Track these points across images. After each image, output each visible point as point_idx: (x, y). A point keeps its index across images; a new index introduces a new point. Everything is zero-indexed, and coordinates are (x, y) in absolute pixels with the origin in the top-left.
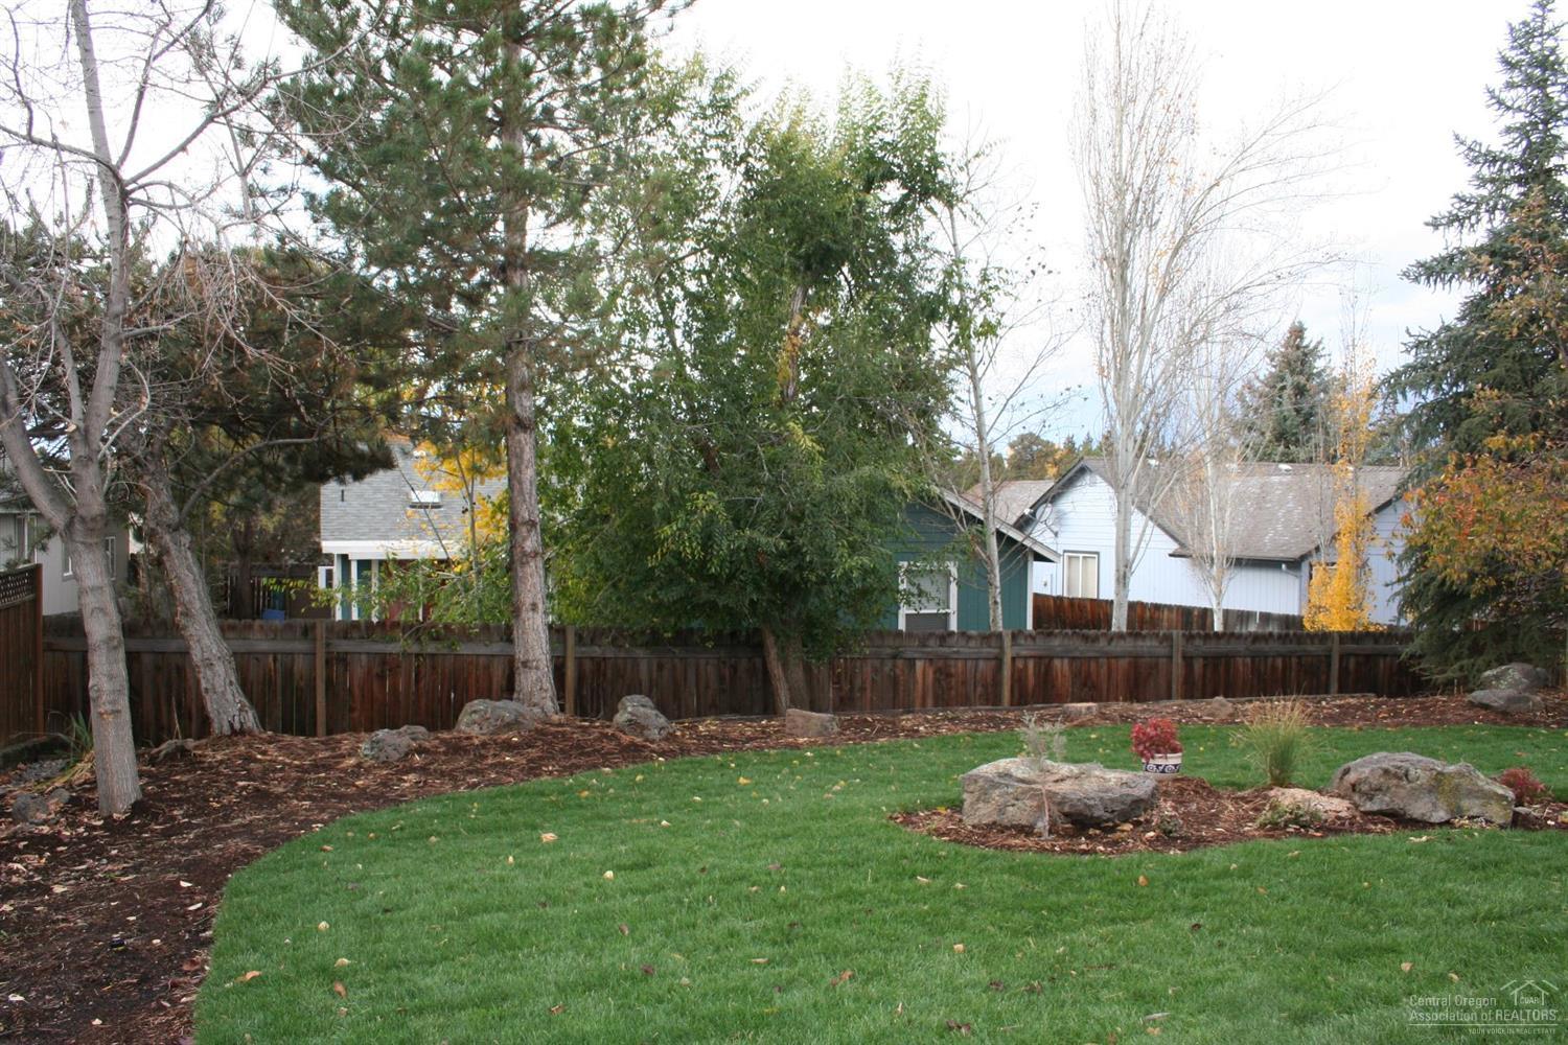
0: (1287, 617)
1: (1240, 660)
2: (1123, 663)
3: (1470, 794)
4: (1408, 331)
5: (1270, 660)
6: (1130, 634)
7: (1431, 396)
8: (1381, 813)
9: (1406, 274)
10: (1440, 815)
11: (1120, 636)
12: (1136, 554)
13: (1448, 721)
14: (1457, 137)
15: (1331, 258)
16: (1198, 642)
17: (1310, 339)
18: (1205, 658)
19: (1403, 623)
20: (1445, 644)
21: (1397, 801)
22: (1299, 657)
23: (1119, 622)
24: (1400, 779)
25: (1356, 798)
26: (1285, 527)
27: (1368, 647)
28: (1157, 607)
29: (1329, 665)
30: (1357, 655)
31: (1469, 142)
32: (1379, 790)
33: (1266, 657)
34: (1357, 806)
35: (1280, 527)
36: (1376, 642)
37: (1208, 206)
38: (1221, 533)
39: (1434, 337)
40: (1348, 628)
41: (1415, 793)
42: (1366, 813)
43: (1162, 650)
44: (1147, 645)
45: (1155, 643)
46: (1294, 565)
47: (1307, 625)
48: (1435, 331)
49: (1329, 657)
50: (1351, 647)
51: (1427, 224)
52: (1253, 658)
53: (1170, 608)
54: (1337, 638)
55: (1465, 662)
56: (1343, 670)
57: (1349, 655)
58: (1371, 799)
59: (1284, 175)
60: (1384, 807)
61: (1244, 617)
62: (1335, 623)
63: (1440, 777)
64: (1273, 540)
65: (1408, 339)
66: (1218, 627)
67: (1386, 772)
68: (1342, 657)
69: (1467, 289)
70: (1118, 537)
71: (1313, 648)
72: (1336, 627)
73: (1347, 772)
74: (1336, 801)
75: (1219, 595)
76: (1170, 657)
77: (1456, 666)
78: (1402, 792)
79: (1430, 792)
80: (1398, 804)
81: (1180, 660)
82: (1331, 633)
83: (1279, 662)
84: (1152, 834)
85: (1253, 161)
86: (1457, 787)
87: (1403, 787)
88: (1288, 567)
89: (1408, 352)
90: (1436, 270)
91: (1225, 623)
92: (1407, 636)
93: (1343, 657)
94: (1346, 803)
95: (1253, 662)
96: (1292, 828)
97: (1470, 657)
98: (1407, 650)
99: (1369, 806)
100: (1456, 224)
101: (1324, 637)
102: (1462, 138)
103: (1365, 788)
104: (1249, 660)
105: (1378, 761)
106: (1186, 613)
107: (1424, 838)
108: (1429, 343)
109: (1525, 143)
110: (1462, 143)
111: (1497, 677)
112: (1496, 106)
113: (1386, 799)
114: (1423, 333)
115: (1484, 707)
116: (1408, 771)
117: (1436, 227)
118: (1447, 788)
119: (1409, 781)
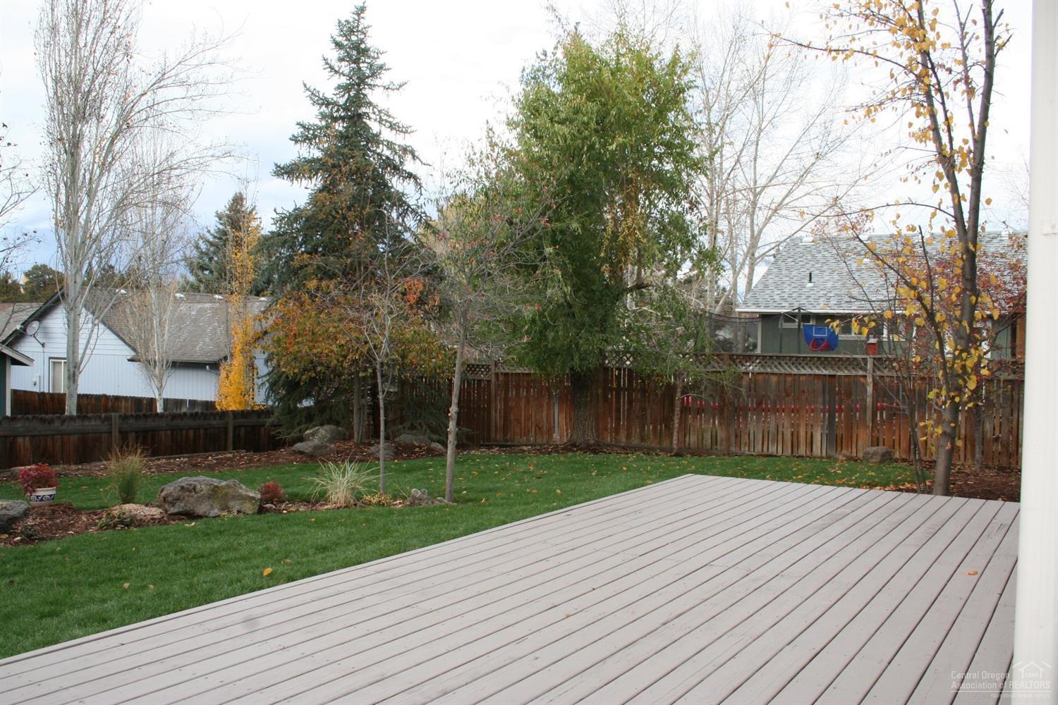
0: (207, 402)
1: (162, 433)
2: (74, 438)
3: (234, 498)
4: (275, 210)
5: (184, 432)
6: (78, 417)
8: (179, 513)
9: (277, 172)
11: (71, 418)
12: (82, 358)
13: (278, 463)
14: (305, 86)
15: (228, 154)
16: (131, 421)
17: (248, 205)
18: (137, 432)
19: (270, 403)
20: (293, 415)
21: (189, 505)
22: (206, 429)
23: (71, 408)
24: (190, 491)
25: (166, 506)
26: (211, 340)
27: (254, 420)
28: (117, 398)
29: (226, 433)
30: (246, 426)
31: (312, 90)
32: (179, 499)
33: (181, 430)
34: (166, 511)
35: (207, 340)
36: (258, 417)
37: (137, 110)
38: (162, 344)
39: (292, 214)
40: (241, 408)
41: (200, 500)
42: (171, 515)
43: (105, 428)
44: (92, 425)
45: (99, 423)
46: (215, 366)
47: (218, 407)
48: (292, 210)
49: (226, 428)
50: (241, 421)
51: (291, 139)
52: (172, 430)
53: (126, 398)
54: (231, 415)
56: (236, 437)
57: (240, 426)
58: (173, 506)
59: (189, 94)
60: (181, 510)
61: (179, 403)
62: (232, 405)
63: (215, 490)
64: (202, 349)
65: (275, 216)
66: (160, 409)
67: (182, 488)
68: (235, 428)
70: (68, 346)
71: (217, 422)
72: (233, 407)
73: (162, 490)
74: (154, 509)
75: (160, 388)
76: (110, 433)
77: (298, 429)
78: (192, 500)
79: (209, 498)
80: (189, 507)
81: (117, 434)
82: (227, 412)
84: (19, 538)
85: (169, 81)
86: (226, 494)
87: (192, 496)
88: (211, 368)
89: (275, 224)
90: (290, 171)
91: (165, 408)
94: (160, 510)
95: (172, 434)
96: (119, 527)
97: (306, 423)
99: (172, 510)
100: (307, 142)
101: (224, 414)
102: (308, 86)
103: (171, 499)
104: (169, 432)
105: (179, 483)
106: (137, 401)
107: (193, 524)
108: (289, 219)
109: (346, 96)
110: (308, 89)
111: (313, 434)
112: (329, 70)
113: (182, 504)
114: (285, 212)
115: (301, 453)
116: (195, 486)
117: (296, 142)
118: (220, 496)
119: (196, 493)
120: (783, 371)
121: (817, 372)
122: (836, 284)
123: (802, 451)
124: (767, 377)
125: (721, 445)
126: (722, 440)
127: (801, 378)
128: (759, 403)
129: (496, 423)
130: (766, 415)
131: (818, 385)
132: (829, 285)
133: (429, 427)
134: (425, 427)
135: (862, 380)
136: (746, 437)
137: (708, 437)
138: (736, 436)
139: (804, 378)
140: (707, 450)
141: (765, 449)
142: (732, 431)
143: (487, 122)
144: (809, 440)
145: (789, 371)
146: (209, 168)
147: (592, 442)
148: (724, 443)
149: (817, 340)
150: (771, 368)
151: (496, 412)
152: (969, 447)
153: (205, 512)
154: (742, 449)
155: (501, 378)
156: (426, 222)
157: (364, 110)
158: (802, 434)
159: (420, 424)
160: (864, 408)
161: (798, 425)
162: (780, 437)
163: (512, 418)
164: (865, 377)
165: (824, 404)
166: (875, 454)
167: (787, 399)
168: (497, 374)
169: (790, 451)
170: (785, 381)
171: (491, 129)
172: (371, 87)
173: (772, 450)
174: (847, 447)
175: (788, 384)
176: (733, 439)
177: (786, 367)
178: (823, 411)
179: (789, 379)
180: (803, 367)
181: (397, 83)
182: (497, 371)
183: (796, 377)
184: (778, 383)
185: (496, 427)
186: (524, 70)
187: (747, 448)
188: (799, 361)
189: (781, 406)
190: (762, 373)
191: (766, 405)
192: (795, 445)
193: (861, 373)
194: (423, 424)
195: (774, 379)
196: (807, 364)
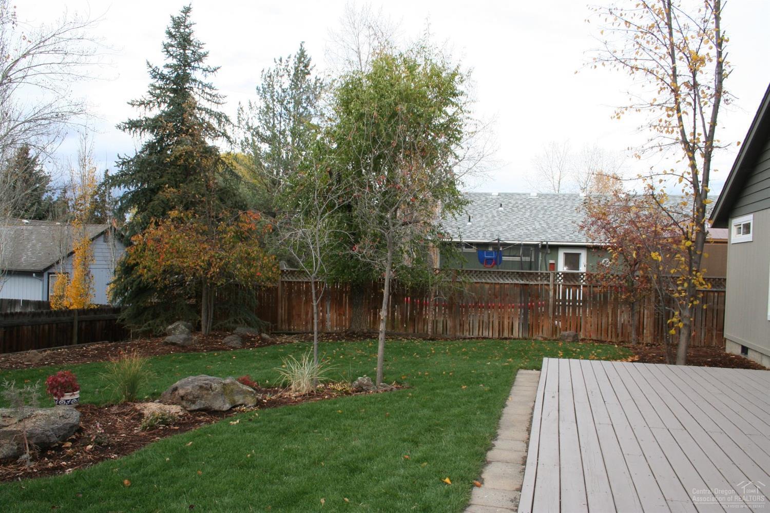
3: (237, 393)
4: (118, 156)
5: (41, 327)
7: (132, 189)
8: (200, 410)
9: (119, 127)
10: (227, 406)
13: (158, 353)
14: (148, 63)
17: (31, 154)
20: (139, 314)
21: (208, 402)
22: (57, 324)
24: (208, 390)
25: (184, 403)
27: (92, 316)
29: (72, 327)
30: (86, 321)
31: (153, 67)
32: (198, 397)
33: (38, 325)
34: (185, 408)
36: (95, 313)
39: (132, 160)
40: (81, 307)
41: (215, 397)
42: (191, 411)
46: (40, 274)
48: (132, 157)
49: (72, 323)
50: (83, 317)
51: (129, 103)
54: (76, 313)
55: (150, 322)
56: (80, 329)
57: (83, 321)
58: (194, 403)
60: (202, 407)
62: (71, 302)
63: (224, 386)
65: (118, 160)
67: (201, 387)
69: (149, 137)
71: (64, 319)
72: (75, 307)
73: (176, 389)
74: (174, 407)
77: (146, 324)
78: (210, 397)
79: (221, 395)
80: (208, 404)
83: (47, 327)
84: (90, 447)
86: (232, 390)
87: (210, 394)
88: (36, 275)
89: (118, 166)
90: (134, 125)
92: (117, 310)
93: (80, 322)
94: (180, 407)
95: (32, 328)
96: (161, 427)
97: (153, 319)
98: (120, 317)
99: (193, 407)
100: (143, 106)
101: (68, 312)
102: (151, 64)
103: (190, 397)
104: (29, 327)
105: (192, 382)
108: (129, 162)
109: (176, 73)
110: (150, 67)
111: (174, 329)
112: (166, 53)
113: (203, 402)
114: (126, 157)
115: (174, 344)
116: (211, 385)
117: (133, 105)
118: (228, 392)
119: (213, 391)
120: (493, 281)
121: (517, 282)
122: (487, 224)
123: (506, 335)
124: (482, 285)
125: (450, 331)
126: (450, 328)
127: (506, 286)
128: (476, 303)
129: (281, 317)
130: (481, 311)
131: (517, 290)
132: (482, 224)
133: (247, 322)
134: (243, 321)
135: (546, 287)
136: (468, 326)
137: (440, 326)
138: (460, 325)
139: (508, 286)
140: (440, 335)
141: (480, 333)
142: (458, 322)
143: (240, 103)
144: (510, 327)
145: (497, 281)
146: (68, 121)
147: (365, 331)
148: (452, 330)
149: (488, 259)
150: (485, 279)
151: (282, 310)
152: (614, 330)
153: (220, 407)
154: (465, 334)
155: (286, 285)
156: (231, 170)
157: (187, 85)
158: (506, 323)
159: (240, 319)
160: (547, 306)
161: (503, 318)
162: (491, 325)
163: (294, 313)
164: (548, 285)
165: (521, 303)
166: (568, 336)
167: (496, 300)
168: (282, 282)
169: (497, 334)
170: (495, 289)
171: (241, 108)
172: (194, 68)
173: (486, 334)
174: (536, 331)
175: (497, 290)
176: (458, 327)
177: (495, 278)
178: (520, 307)
179: (497, 286)
180: (507, 279)
181: (212, 67)
182: (283, 280)
183: (502, 286)
184: (490, 289)
185: (281, 320)
186: (263, 71)
187: (468, 333)
188: (504, 274)
189: (491, 305)
190: (479, 283)
191: (482, 304)
192: (501, 330)
193: (546, 282)
194: (242, 319)
195: (487, 286)
196: (509, 277)
